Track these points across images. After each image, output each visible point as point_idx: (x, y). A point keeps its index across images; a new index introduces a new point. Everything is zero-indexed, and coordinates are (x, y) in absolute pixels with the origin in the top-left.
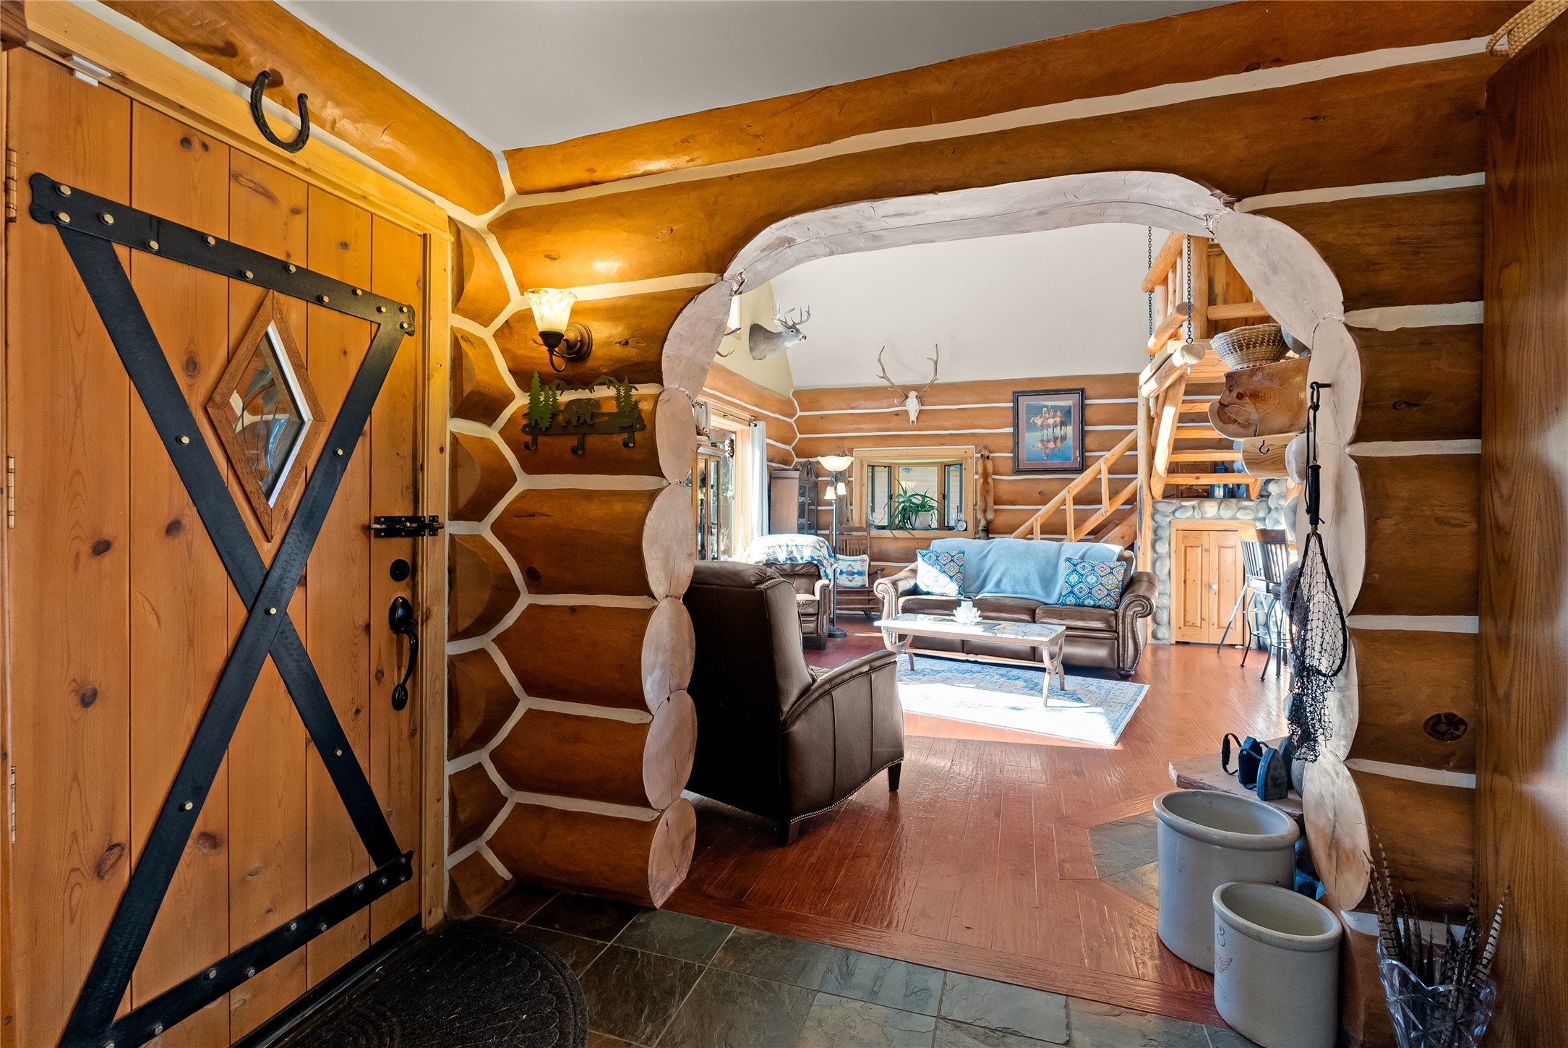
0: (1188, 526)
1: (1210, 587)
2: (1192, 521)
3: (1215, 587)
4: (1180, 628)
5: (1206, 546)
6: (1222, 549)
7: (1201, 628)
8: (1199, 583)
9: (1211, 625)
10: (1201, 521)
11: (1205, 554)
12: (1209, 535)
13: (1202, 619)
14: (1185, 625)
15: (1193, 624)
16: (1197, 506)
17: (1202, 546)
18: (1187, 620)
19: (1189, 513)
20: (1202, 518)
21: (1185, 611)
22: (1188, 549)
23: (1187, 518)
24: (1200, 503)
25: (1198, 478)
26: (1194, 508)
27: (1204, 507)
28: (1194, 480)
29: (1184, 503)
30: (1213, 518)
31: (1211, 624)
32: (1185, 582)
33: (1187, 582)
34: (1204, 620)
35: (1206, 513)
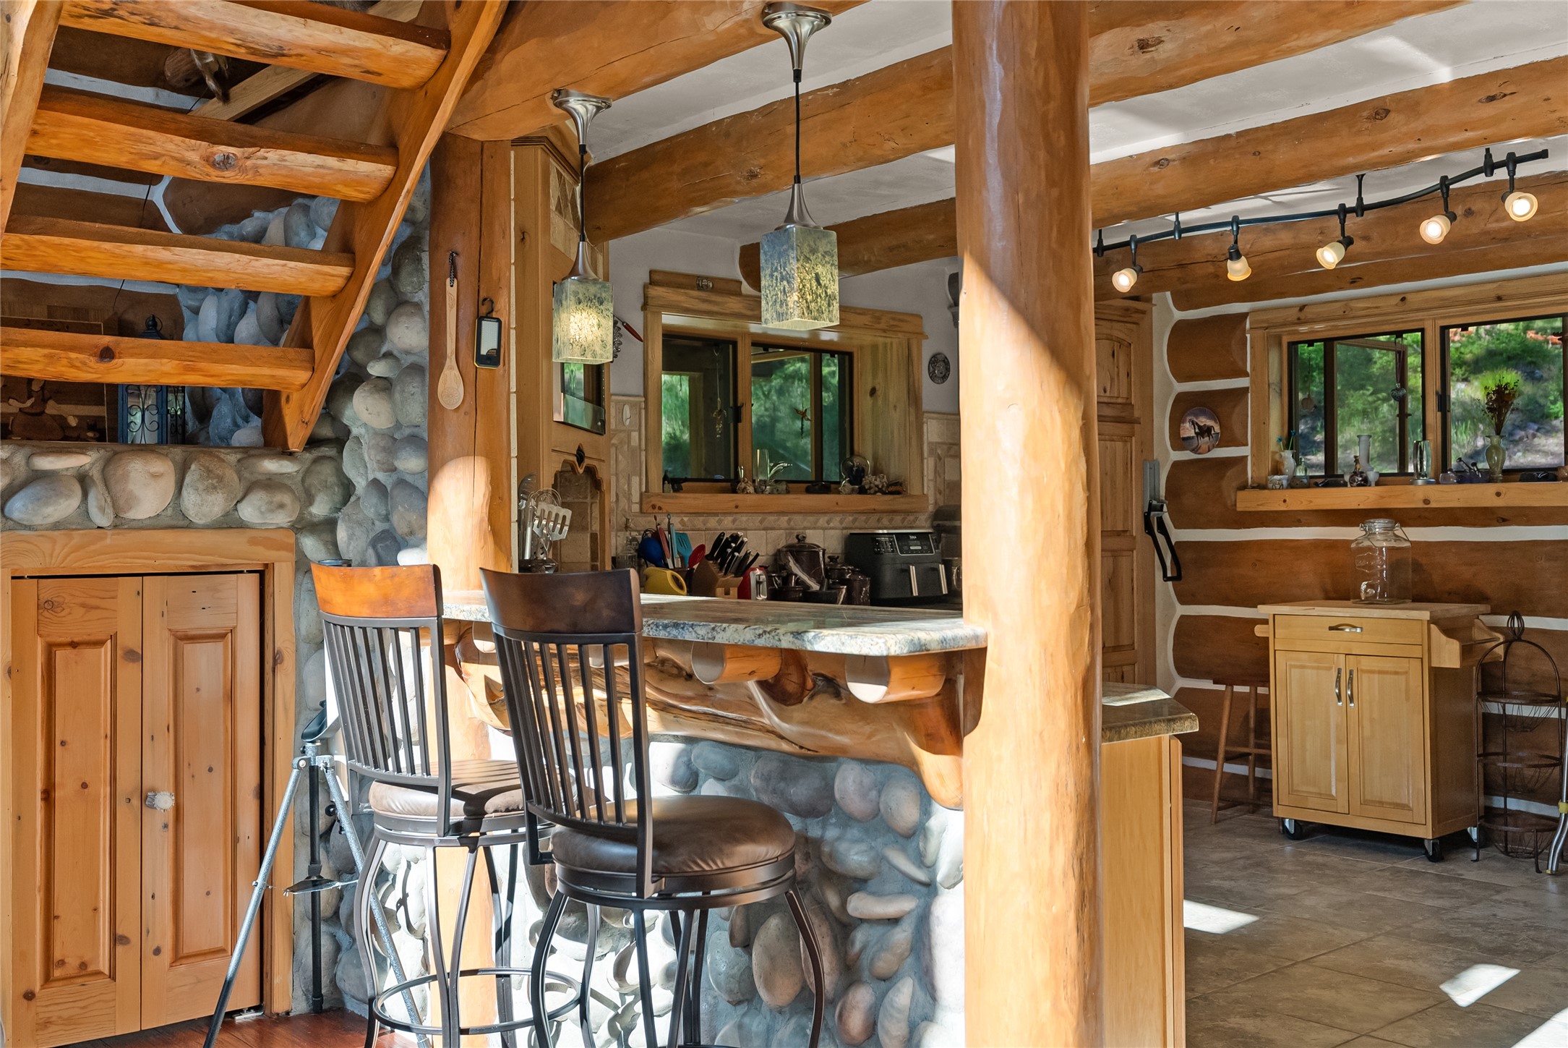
0: (57, 555)
1: (145, 798)
2: (77, 537)
3: (165, 801)
4: (29, 996)
5: (128, 639)
6: (188, 648)
7: (112, 976)
8: (105, 791)
9: (150, 959)
10: (111, 539)
11: (128, 672)
12: (140, 593)
13: (117, 939)
14: (47, 979)
15: (83, 965)
16: (95, 473)
17: (113, 637)
18: (57, 955)
19: (66, 506)
20: (119, 524)
21: (49, 917)
22: (60, 654)
23: (56, 526)
24: (108, 463)
25: (107, 354)
26: (83, 480)
27: (125, 477)
28: (92, 361)
29: (46, 463)
30: (154, 524)
31: (148, 949)
32: (48, 795)
33: (59, 794)
34: (124, 940)
35: (132, 501)
